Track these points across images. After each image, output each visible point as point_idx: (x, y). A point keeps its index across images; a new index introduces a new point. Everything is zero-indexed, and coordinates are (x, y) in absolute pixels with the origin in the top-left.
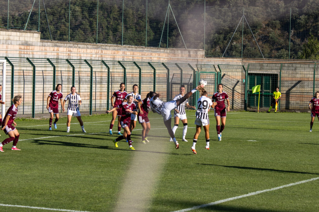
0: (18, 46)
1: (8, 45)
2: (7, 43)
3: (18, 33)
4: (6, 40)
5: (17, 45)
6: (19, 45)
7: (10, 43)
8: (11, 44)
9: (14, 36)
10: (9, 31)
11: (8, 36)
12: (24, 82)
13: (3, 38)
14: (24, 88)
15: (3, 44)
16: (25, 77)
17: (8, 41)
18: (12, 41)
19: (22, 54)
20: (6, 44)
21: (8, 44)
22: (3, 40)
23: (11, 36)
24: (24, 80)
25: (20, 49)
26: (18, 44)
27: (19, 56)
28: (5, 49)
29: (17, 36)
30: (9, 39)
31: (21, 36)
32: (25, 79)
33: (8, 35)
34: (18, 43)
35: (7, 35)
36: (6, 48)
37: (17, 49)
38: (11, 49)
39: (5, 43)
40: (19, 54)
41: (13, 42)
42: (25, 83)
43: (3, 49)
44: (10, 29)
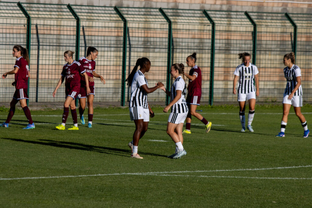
12: (39, 45)
14: (38, 57)
16: (40, 36)
24: (38, 42)
32: (41, 40)
42: (41, 47)
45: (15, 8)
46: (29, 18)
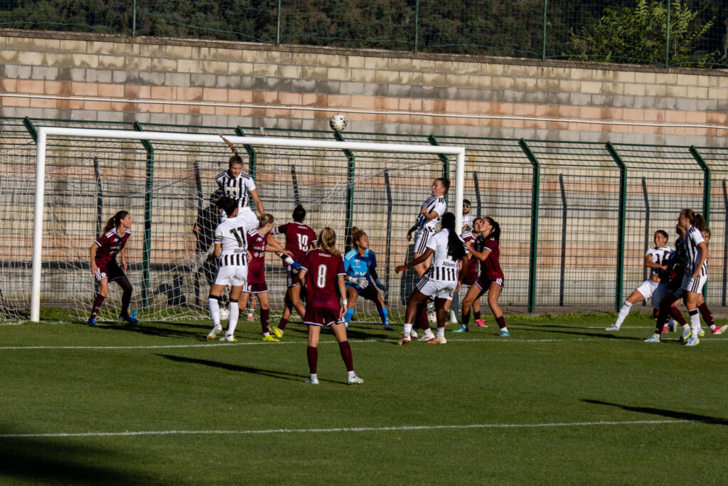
0: (705, 113)
1: (663, 112)
2: (661, 105)
3: (701, 77)
4: (657, 97)
5: (698, 110)
6: (708, 110)
7: (671, 106)
8: (676, 108)
9: (687, 86)
10: (667, 73)
11: (664, 87)
13: (646, 91)
15: (645, 107)
17: (663, 99)
18: (679, 101)
19: (716, 136)
20: (658, 109)
21: (666, 109)
22: (646, 96)
23: (676, 85)
25: (710, 122)
26: (704, 108)
27: (707, 142)
28: (654, 122)
29: (698, 86)
30: (668, 95)
31: (713, 87)
33: (666, 84)
34: (704, 105)
35: (660, 84)
36: (655, 118)
37: (697, 123)
38: (675, 123)
39: (654, 105)
40: (706, 135)
41: (681, 104)
43: (644, 121)
44: (671, 67)
45: (686, 155)
46: (707, 171)
